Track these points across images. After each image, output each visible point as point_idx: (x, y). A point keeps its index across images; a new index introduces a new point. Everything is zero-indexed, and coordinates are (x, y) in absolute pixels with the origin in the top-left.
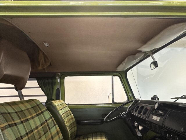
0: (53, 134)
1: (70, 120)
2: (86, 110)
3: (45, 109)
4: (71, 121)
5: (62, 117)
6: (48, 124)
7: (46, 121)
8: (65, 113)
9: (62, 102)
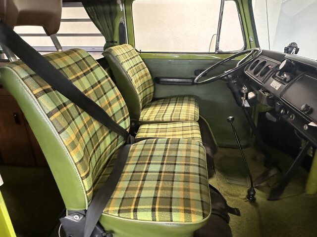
0: (110, 99)
1: (142, 77)
2: (170, 62)
3: (96, 64)
4: (145, 78)
5: (129, 73)
6: (101, 86)
7: (99, 82)
8: (135, 66)
9: (130, 47)
